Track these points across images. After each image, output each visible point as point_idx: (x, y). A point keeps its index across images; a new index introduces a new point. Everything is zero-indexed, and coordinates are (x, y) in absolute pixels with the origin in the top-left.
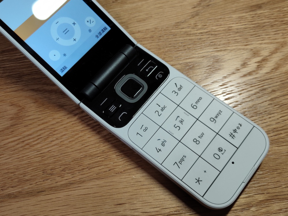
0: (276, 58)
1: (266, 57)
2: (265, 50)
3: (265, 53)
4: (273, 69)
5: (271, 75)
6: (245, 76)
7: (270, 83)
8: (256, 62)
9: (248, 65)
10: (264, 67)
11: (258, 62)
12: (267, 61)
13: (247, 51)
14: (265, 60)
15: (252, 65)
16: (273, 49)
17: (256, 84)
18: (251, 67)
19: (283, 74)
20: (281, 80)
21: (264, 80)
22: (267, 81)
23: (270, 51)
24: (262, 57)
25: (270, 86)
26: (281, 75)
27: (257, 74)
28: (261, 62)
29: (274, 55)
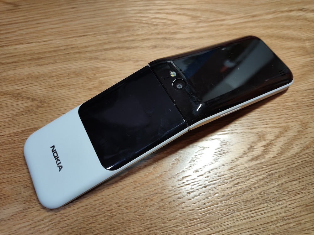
0: (281, 142)
1: (272, 141)
2: (270, 134)
3: (270, 137)
4: (278, 154)
5: (277, 160)
6: (252, 160)
7: (276, 168)
8: (262, 146)
9: (254, 149)
10: (270, 151)
11: (264, 146)
12: (272, 145)
13: (253, 134)
14: (270, 144)
15: (258, 149)
16: (277, 133)
17: (263, 169)
18: (258, 151)
19: (289, 159)
20: (287, 164)
21: (271, 165)
22: (273, 166)
23: (274, 135)
24: (268, 141)
25: (276, 171)
26: (286, 160)
27: (263, 158)
28: (267, 146)
29: (279, 140)
